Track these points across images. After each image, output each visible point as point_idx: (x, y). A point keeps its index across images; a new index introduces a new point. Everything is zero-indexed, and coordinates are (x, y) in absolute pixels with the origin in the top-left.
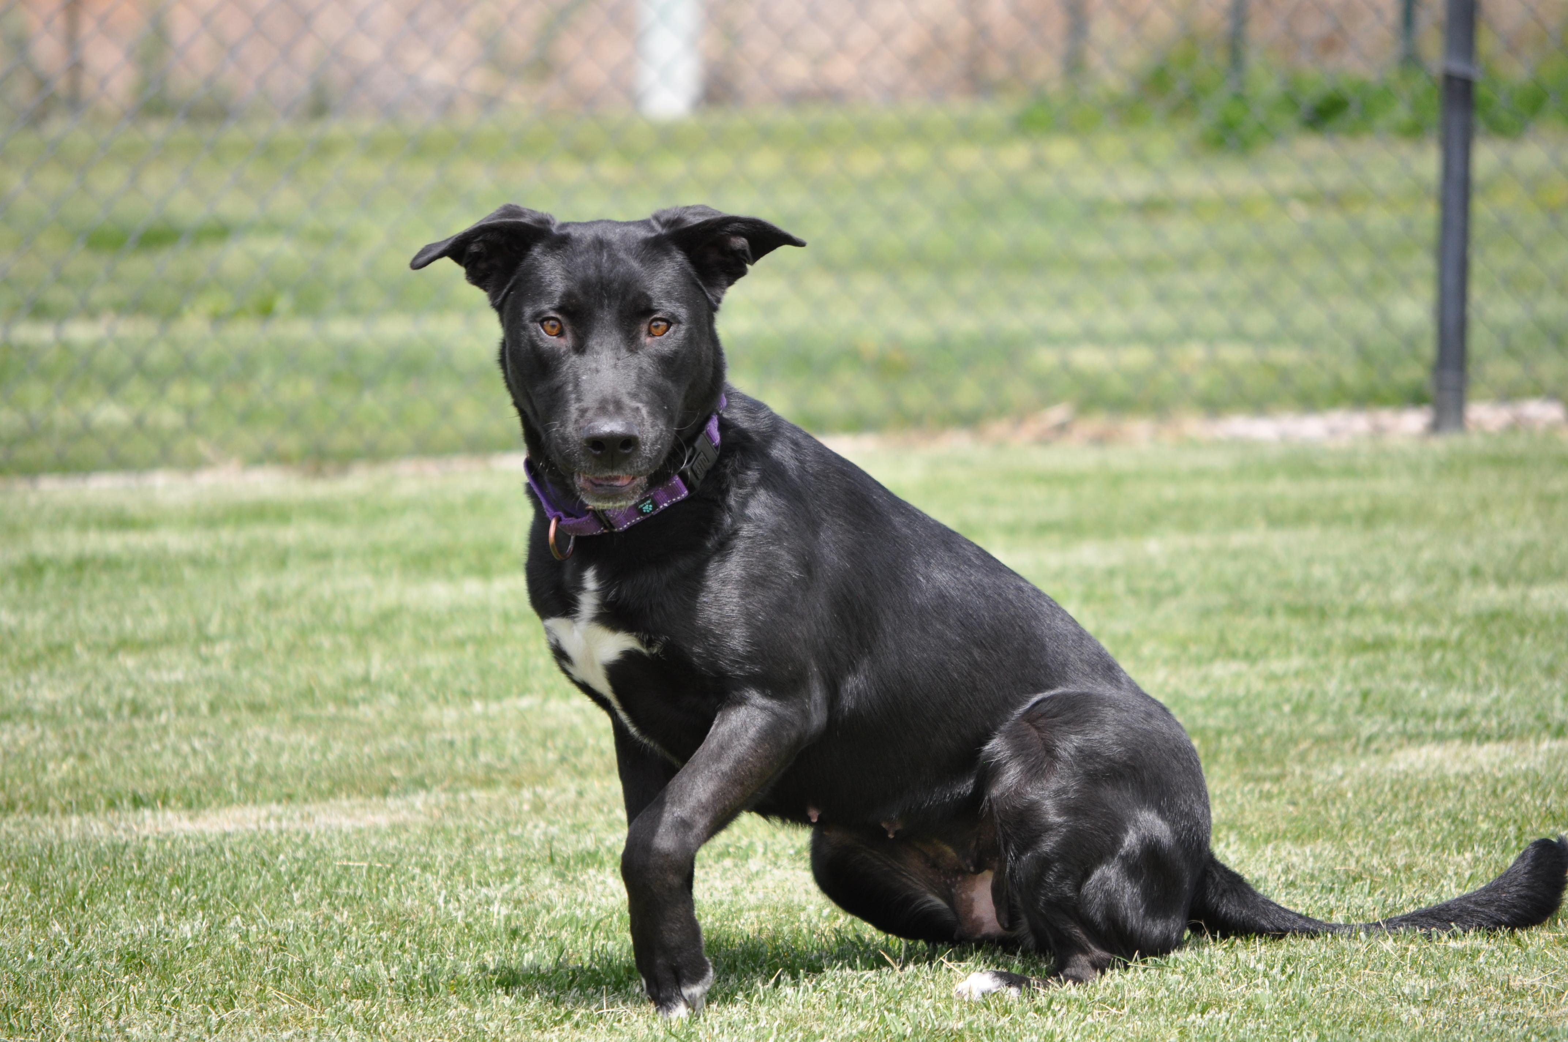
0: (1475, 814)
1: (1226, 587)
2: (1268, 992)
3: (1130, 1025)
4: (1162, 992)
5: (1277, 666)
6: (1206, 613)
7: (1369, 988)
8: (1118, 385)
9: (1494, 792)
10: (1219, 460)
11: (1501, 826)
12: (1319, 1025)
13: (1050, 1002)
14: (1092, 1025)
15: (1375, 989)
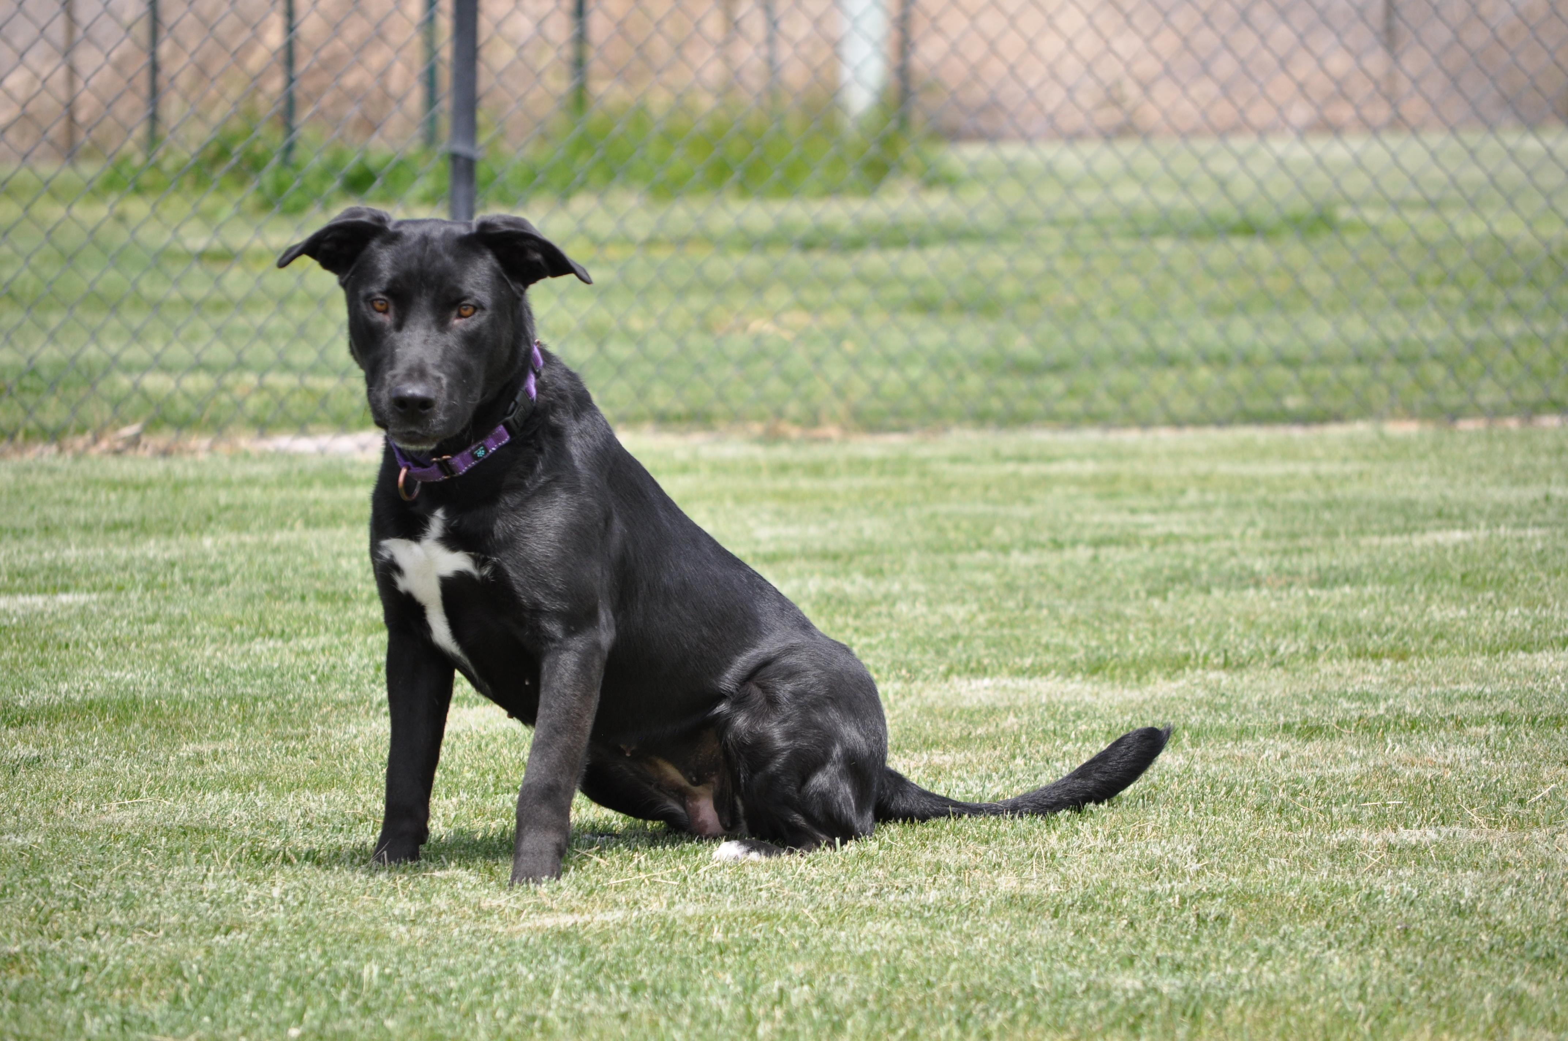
0: (461, 766)
1: (267, 578)
2: (282, 916)
3: (163, 946)
4: (193, 918)
5: (306, 643)
6: (250, 599)
7: (365, 910)
8: (183, 406)
9: (479, 747)
10: (266, 470)
11: (482, 775)
12: (323, 943)
13: (96, 928)
14: (132, 947)
15: (371, 911)
